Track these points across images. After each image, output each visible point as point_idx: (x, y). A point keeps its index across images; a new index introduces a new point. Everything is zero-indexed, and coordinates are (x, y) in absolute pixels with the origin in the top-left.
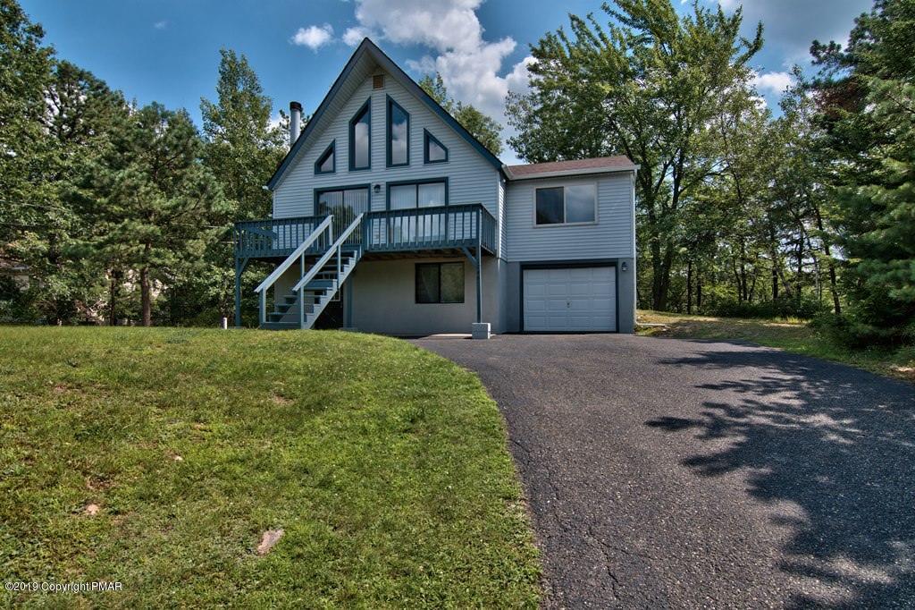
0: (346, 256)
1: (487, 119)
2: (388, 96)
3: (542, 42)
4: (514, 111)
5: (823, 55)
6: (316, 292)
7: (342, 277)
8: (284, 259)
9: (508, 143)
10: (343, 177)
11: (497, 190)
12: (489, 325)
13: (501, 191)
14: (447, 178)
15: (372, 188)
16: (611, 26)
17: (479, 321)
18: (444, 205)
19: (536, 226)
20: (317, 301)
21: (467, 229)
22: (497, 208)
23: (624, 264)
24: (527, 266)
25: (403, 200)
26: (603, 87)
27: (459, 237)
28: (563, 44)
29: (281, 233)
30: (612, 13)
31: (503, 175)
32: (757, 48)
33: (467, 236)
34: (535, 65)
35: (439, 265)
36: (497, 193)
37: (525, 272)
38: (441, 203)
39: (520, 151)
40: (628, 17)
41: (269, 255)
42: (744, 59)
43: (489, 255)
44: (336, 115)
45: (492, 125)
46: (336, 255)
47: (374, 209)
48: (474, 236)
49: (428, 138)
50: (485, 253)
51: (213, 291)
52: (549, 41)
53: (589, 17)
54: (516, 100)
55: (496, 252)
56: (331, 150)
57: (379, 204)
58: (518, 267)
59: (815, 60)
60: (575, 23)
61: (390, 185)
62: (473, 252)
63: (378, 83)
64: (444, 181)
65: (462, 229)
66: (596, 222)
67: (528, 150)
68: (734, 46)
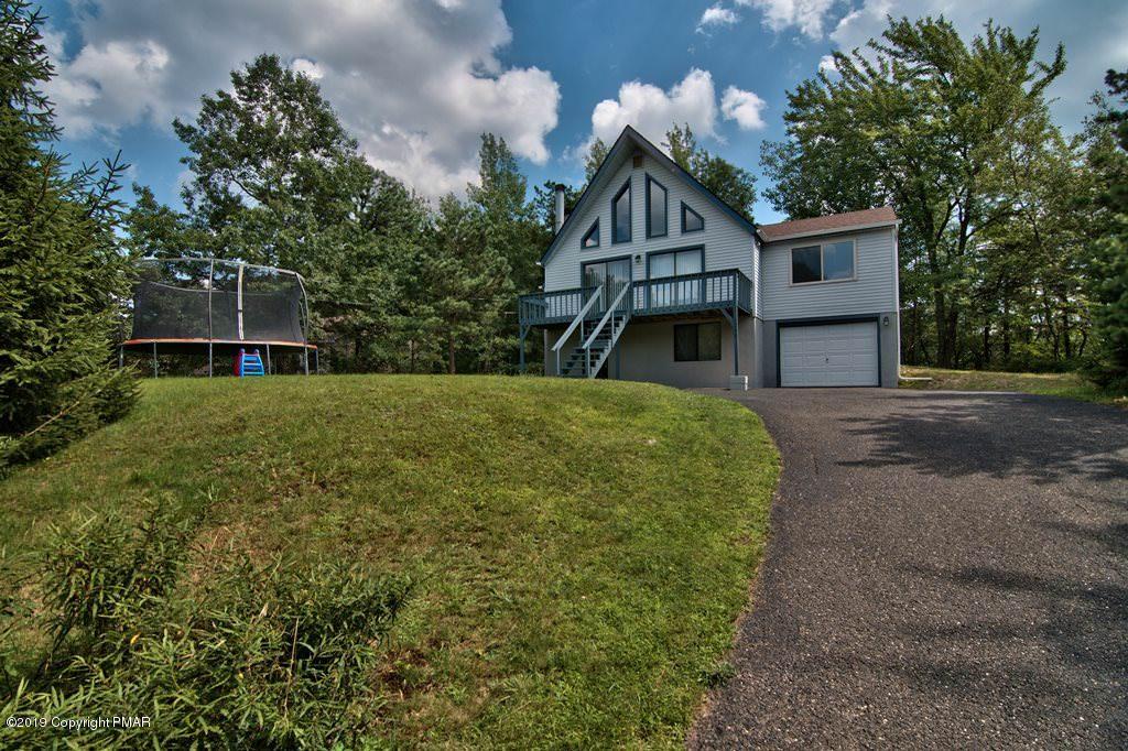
0: (618, 319)
1: (740, 172)
2: (647, 175)
3: (799, 89)
4: (770, 161)
5: (1121, 83)
6: (596, 351)
7: (615, 338)
8: (569, 324)
9: (763, 195)
10: (607, 249)
11: (752, 253)
12: (746, 378)
13: (756, 253)
14: (703, 245)
15: (633, 258)
16: (880, 59)
17: (737, 374)
18: (700, 271)
19: (791, 284)
20: (598, 357)
21: (725, 291)
22: (752, 270)
23: (886, 319)
24: (783, 324)
25: (663, 268)
26: (868, 134)
27: (717, 299)
28: (825, 88)
29: (553, 302)
30: (881, 48)
31: (758, 238)
32: (1057, 73)
33: (725, 298)
34: (793, 114)
35: (697, 325)
36: (752, 256)
37: (781, 330)
38: (697, 270)
39: (777, 202)
40: (900, 50)
41: (542, 323)
42: (1042, 84)
43: (746, 315)
44: (600, 194)
45: (744, 177)
46: (610, 319)
47: (635, 278)
48: (731, 297)
49: (684, 208)
50: (741, 312)
51: (482, 357)
52: (806, 89)
53: (854, 52)
54: (773, 149)
55: (751, 311)
56: (595, 228)
57: (639, 274)
58: (774, 326)
59: (1113, 90)
60: (839, 60)
61: (650, 255)
62: (730, 312)
63: (637, 163)
64: (701, 248)
65: (720, 292)
66: (855, 278)
67: (786, 200)
68: (1029, 72)
